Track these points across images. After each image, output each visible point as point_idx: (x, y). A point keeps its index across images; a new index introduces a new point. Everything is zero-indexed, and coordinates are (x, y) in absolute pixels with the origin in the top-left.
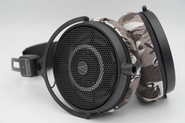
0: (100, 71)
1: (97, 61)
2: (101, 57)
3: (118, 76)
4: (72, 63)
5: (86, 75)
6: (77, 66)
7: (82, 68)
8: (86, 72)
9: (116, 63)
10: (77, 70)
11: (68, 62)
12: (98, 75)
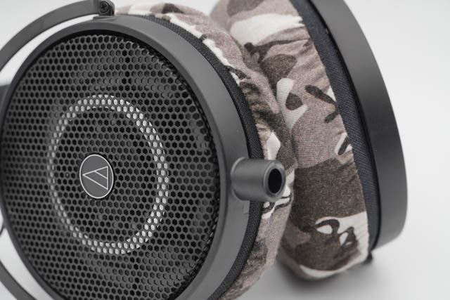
0: (156, 186)
1: (145, 151)
2: (158, 138)
3: (218, 204)
4: (58, 159)
5: (110, 200)
6: (76, 169)
7: (93, 176)
8: (108, 189)
9: (210, 160)
10: (77, 182)
11: (44, 157)
12: (151, 200)
